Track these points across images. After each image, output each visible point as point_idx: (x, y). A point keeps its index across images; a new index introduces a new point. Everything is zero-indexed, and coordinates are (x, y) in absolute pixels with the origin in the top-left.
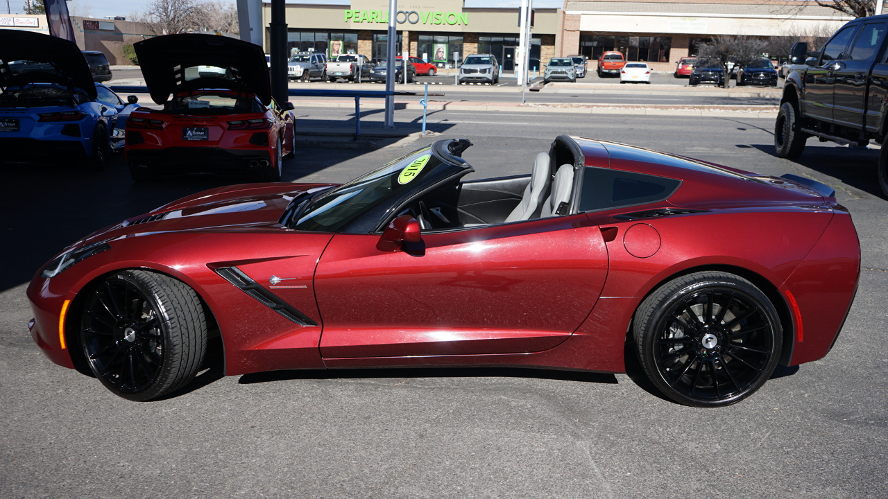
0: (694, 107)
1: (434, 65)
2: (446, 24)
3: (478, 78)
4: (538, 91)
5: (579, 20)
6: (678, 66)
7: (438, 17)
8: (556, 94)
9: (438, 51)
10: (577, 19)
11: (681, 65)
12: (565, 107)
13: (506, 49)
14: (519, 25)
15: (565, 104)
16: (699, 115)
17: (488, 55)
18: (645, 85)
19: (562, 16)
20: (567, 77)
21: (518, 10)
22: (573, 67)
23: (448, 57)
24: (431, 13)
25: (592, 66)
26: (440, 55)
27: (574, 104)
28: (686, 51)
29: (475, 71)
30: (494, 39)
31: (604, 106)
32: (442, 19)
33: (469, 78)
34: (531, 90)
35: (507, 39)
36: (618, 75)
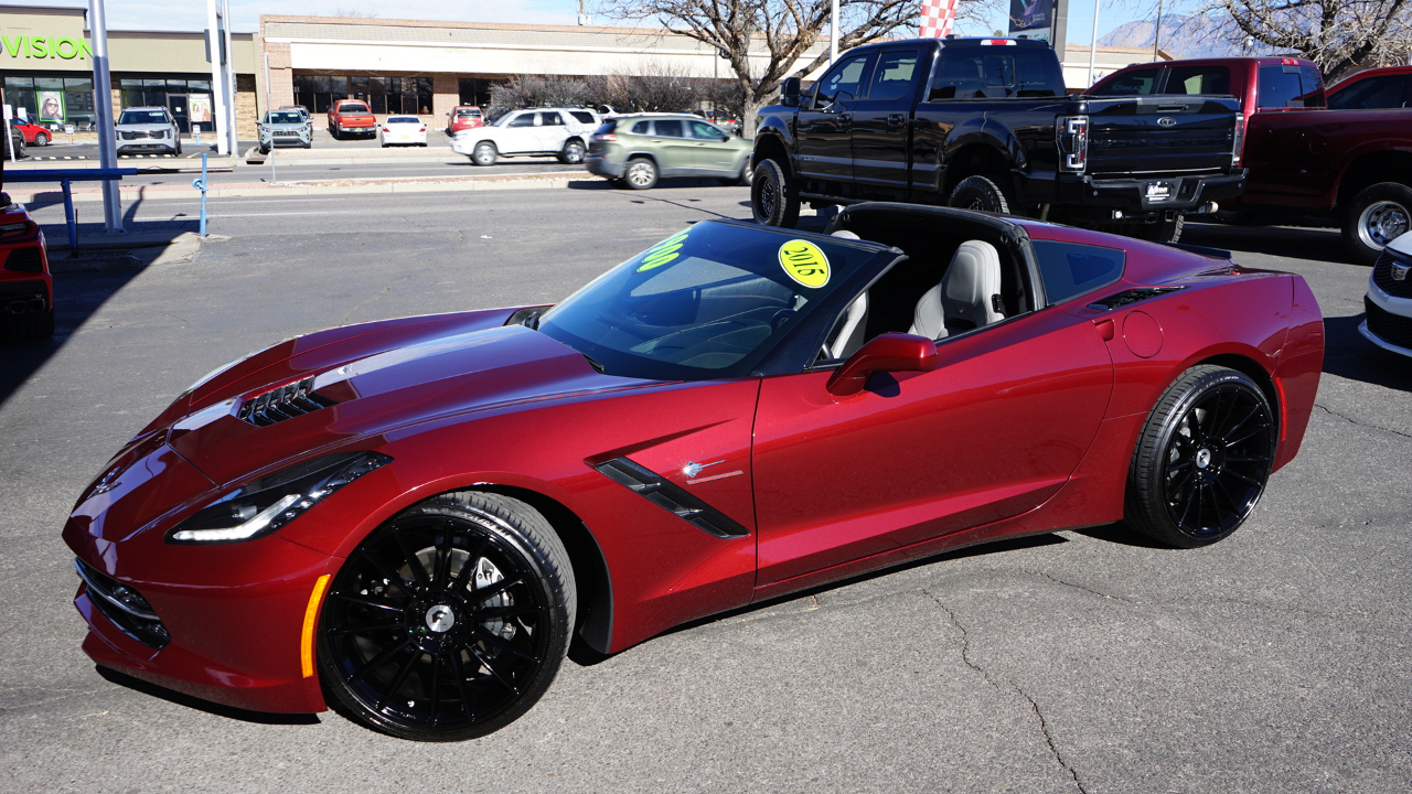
0: (530, 177)
1: (43, 127)
2: (57, 57)
3: (149, 146)
4: (262, 163)
5: (289, 52)
6: (452, 118)
7: (39, 45)
8: (292, 167)
9: (47, 104)
10: (285, 50)
11: (456, 118)
12: (344, 185)
13: (171, 98)
14: (209, 59)
15: (343, 181)
16: (549, 186)
17: (160, 109)
18: (418, 148)
19: (262, 44)
20: (299, 141)
21: (205, 35)
22: (304, 124)
23: (67, 114)
24: (25, 40)
25: (320, 122)
26: (51, 110)
27: (357, 180)
28: (456, 98)
29: (142, 135)
30: (148, 83)
31: (403, 181)
32: (47, 49)
33: (134, 146)
34: (249, 163)
35: (170, 82)
36: (372, 136)
